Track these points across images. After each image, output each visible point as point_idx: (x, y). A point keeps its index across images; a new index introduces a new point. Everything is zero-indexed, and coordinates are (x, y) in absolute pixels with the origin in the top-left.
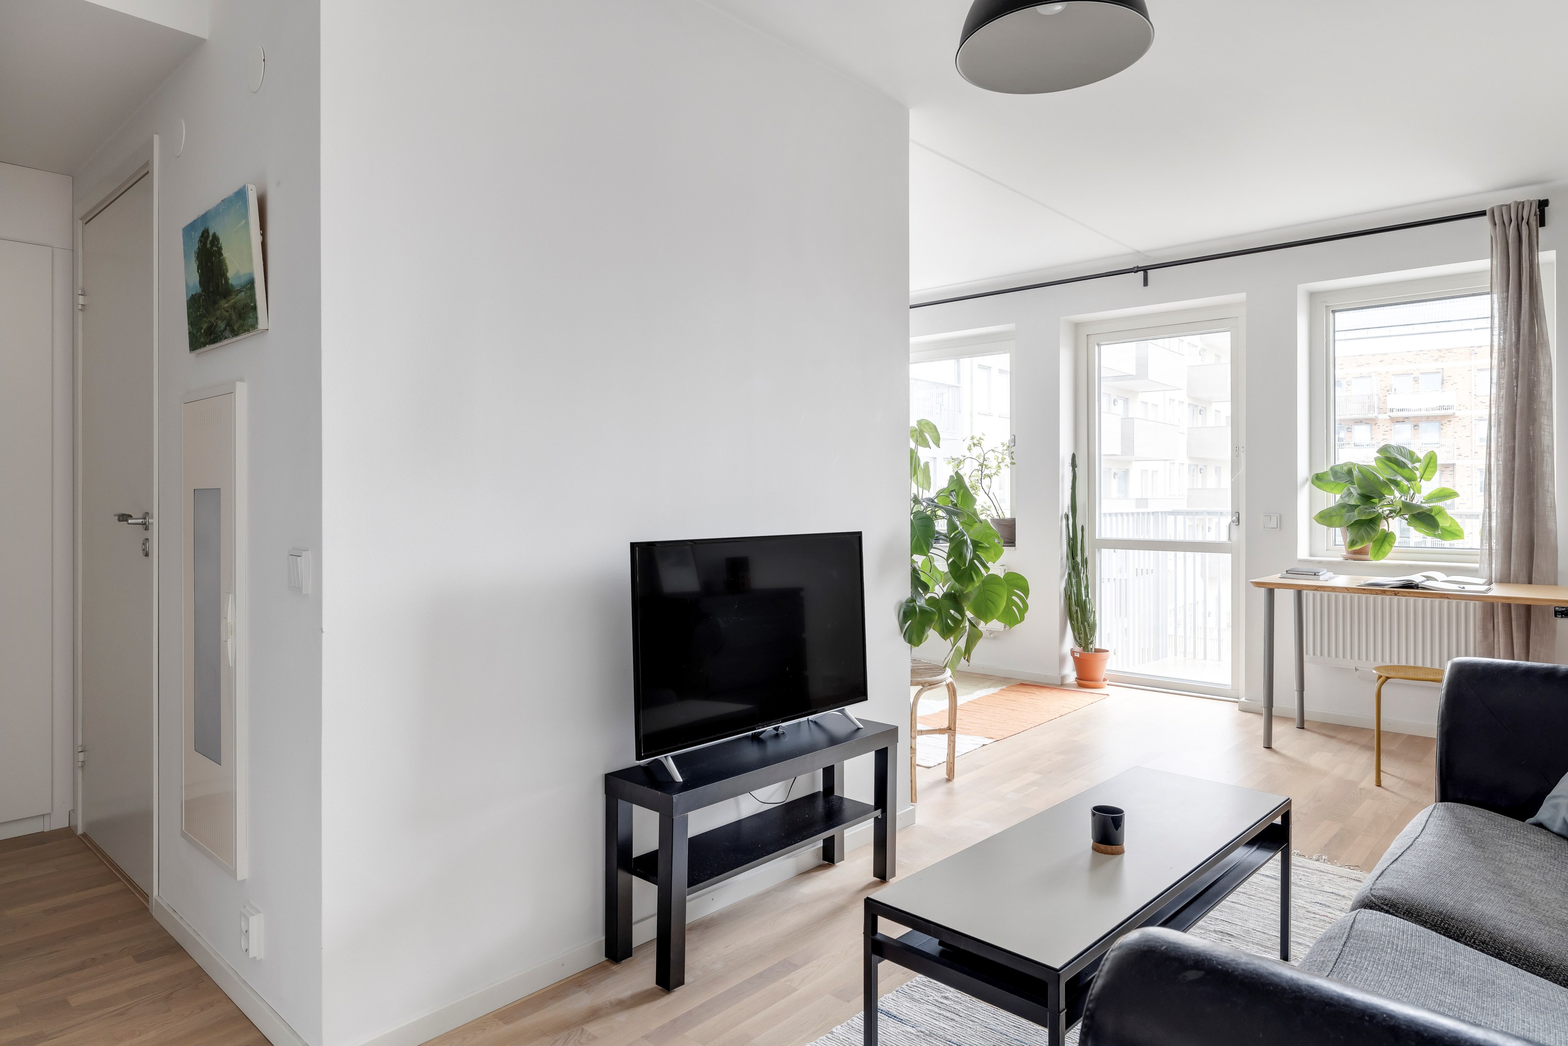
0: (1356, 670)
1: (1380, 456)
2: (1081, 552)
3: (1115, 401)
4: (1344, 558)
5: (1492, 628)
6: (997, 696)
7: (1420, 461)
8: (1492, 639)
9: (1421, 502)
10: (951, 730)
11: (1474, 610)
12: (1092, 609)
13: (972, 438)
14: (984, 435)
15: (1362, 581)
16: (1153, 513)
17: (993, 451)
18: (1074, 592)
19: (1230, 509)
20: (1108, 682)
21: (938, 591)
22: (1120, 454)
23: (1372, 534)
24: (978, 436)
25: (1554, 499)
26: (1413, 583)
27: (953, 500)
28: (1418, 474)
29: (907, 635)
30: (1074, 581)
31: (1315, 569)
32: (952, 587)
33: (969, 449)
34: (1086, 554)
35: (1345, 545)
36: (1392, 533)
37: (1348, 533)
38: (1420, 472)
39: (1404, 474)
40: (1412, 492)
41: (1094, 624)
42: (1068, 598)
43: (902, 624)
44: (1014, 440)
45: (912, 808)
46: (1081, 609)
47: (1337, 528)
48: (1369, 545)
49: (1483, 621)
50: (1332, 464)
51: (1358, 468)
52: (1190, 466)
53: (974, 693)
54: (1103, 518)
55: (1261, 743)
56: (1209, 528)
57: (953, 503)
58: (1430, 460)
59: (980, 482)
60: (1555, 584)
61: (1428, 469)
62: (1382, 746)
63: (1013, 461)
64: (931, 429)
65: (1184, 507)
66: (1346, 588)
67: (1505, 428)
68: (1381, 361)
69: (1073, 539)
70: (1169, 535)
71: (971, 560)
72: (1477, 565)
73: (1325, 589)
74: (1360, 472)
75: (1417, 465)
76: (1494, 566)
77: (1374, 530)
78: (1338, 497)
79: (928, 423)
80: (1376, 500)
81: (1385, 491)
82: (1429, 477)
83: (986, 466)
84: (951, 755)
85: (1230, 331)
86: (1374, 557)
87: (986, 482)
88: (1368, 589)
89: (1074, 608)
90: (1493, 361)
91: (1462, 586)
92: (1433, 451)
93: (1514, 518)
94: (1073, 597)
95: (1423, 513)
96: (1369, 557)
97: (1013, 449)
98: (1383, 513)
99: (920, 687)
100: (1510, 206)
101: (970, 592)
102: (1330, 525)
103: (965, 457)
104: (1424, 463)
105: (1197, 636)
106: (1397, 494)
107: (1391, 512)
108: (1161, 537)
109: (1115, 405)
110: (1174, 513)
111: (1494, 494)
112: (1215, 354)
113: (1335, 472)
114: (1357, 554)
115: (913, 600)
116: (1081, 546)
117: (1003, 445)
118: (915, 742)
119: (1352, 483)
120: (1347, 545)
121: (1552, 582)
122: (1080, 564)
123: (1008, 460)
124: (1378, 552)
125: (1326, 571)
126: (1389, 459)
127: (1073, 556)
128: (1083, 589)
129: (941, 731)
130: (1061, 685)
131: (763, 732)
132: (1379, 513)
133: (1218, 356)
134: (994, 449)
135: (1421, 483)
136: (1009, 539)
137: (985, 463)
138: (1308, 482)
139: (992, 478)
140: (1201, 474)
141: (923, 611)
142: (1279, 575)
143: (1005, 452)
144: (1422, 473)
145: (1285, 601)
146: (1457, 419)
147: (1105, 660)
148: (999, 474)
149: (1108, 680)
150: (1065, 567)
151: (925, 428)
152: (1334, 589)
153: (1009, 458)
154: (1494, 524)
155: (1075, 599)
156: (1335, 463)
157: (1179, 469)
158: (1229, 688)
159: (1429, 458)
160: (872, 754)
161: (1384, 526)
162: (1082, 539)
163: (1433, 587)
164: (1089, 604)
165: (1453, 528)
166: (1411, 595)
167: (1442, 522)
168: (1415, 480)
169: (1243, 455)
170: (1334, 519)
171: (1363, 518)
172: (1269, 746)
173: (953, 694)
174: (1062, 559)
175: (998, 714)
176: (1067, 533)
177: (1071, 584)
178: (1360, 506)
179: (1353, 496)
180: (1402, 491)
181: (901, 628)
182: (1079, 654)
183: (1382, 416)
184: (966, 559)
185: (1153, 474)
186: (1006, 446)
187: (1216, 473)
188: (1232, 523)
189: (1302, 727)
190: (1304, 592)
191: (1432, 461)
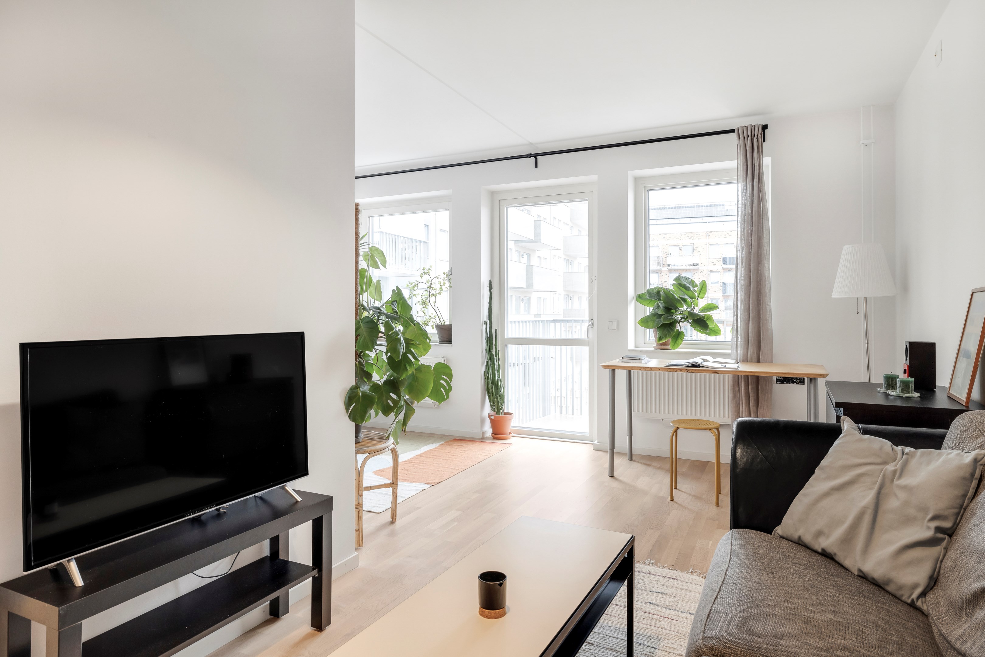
0: (662, 420)
1: (675, 283)
2: (495, 347)
3: (522, 255)
4: (655, 348)
5: (738, 390)
6: (437, 450)
7: (697, 286)
8: (738, 398)
9: (698, 312)
10: (394, 484)
11: (728, 380)
12: (502, 386)
13: (424, 269)
14: (431, 266)
15: (667, 363)
16: (542, 321)
17: (437, 277)
18: (490, 374)
19: (588, 318)
20: (512, 435)
21: (378, 378)
22: (525, 287)
23: (671, 333)
24: (427, 267)
25: (771, 309)
26: (697, 364)
27: (394, 308)
28: (696, 294)
29: (352, 415)
30: (490, 367)
31: (639, 355)
32: (391, 376)
33: (421, 277)
34: (499, 348)
35: (655, 340)
36: (682, 332)
37: (657, 332)
38: (697, 293)
39: (689, 294)
40: (693, 306)
41: (504, 396)
42: (486, 378)
43: (347, 406)
44: (451, 270)
45: (356, 553)
46: (495, 386)
47: (650, 329)
48: (670, 339)
49: (734, 387)
50: (648, 288)
51: (663, 290)
52: (564, 295)
53: (421, 449)
54: (509, 324)
55: (607, 473)
56: (575, 332)
57: (394, 310)
58: (703, 286)
59: (428, 299)
60: (772, 362)
61: (702, 292)
62: (678, 470)
63: (451, 285)
64: (379, 254)
65: (561, 317)
66: (659, 368)
67: (745, 266)
68: (664, 238)
69: (489, 338)
70: (551, 335)
71: (405, 355)
72: (730, 351)
73: (646, 369)
74: (664, 292)
75: (696, 289)
76: (739, 352)
77: (673, 330)
78: (651, 309)
79: (377, 249)
80: (673, 311)
81: (678, 305)
82: (703, 296)
83: (432, 288)
84: (394, 503)
85: (587, 201)
86: (672, 347)
87: (432, 299)
88: (671, 368)
89: (490, 385)
90: (738, 224)
91: (724, 365)
92: (704, 280)
93: (750, 322)
94: (490, 378)
95: (699, 319)
96: (669, 347)
97: (450, 277)
98: (677, 319)
99: (367, 454)
100: (748, 127)
101: (405, 379)
102: (647, 327)
103: (419, 282)
104: (700, 287)
105: (568, 396)
106: (685, 307)
107: (682, 318)
108: (546, 336)
109: (522, 258)
110: (555, 321)
111: (739, 307)
112: (578, 230)
113: (649, 293)
114: (663, 346)
115: (356, 387)
116: (495, 343)
117: (444, 273)
118: (362, 498)
119: (660, 300)
120: (657, 340)
121: (770, 361)
122: (494, 355)
123: (447, 285)
124: (674, 344)
125: (645, 357)
126: (680, 285)
127: (490, 349)
128: (496, 372)
129: (386, 486)
130: (482, 439)
131: (204, 514)
132: (675, 319)
133: (580, 231)
134: (437, 276)
135: (698, 300)
136: (447, 338)
137: (432, 286)
138: (634, 299)
139: (437, 297)
140: (570, 300)
141: (365, 395)
142: (618, 360)
143: (446, 279)
144: (699, 294)
145: (621, 377)
146: (700, 271)
147: (511, 420)
148: (441, 294)
149: (512, 434)
150: (485, 357)
151: (375, 253)
152: (651, 369)
153: (448, 283)
154: (739, 325)
155: (491, 379)
156: (649, 288)
157: (559, 298)
158: (587, 435)
159: (702, 285)
160: (310, 523)
161: (678, 327)
162: (495, 338)
163: (706, 365)
164: (500, 382)
165: (715, 328)
166: (696, 371)
167: (711, 325)
168: (695, 298)
169: (596, 282)
170: (649, 323)
171: (666, 322)
172: (612, 475)
173: (395, 456)
174: (482, 352)
175: (436, 463)
176: (486, 334)
177: (489, 369)
178: (664, 314)
179: (661, 308)
180: (688, 306)
181: (347, 410)
182: (493, 417)
183: (664, 269)
184: (399, 354)
185: (544, 300)
186: (446, 274)
187: (579, 300)
188: (589, 326)
189: (631, 460)
190: (632, 371)
191: (704, 286)
